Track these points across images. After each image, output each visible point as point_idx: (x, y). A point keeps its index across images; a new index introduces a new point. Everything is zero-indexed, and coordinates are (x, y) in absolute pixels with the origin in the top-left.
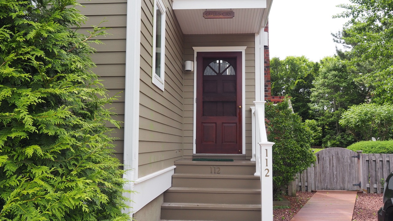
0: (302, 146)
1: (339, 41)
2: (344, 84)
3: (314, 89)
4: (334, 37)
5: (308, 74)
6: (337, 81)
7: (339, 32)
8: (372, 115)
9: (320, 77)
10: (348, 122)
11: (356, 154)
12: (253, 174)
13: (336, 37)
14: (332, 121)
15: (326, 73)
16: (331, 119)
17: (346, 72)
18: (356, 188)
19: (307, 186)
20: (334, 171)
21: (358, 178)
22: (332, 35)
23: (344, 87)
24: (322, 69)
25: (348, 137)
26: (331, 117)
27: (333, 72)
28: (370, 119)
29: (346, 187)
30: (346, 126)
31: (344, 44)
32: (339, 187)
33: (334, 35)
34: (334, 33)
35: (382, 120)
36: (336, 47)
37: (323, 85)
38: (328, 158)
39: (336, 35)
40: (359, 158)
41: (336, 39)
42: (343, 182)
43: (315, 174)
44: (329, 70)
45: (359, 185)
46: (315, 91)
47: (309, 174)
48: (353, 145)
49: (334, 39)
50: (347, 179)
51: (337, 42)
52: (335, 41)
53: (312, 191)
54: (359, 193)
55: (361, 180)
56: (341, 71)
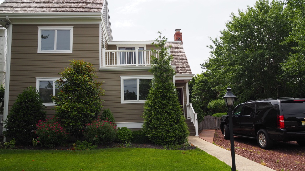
0: (200, 115)
1: (204, 68)
2: (207, 89)
3: (193, 91)
4: (201, 66)
5: (190, 84)
6: (203, 87)
7: (204, 64)
8: (219, 104)
9: (196, 85)
10: (211, 107)
11: (215, 118)
12: (190, 122)
13: (202, 66)
14: (202, 106)
15: (198, 83)
16: (202, 105)
17: (207, 83)
18: (215, 128)
19: (200, 129)
20: (208, 123)
21: (216, 125)
22: (200, 65)
23: (207, 90)
24: (197, 81)
25: (210, 113)
26: (202, 104)
27: (202, 83)
28: (219, 105)
29: (212, 128)
30: (210, 108)
31: (206, 70)
32: (210, 128)
33: (201, 65)
34: (202, 64)
35: (223, 106)
36: (203, 72)
37: (197, 89)
38: (206, 119)
39: (202, 65)
40: (215, 119)
41: (202, 67)
42: (211, 127)
43: (202, 124)
44: (200, 82)
45: (216, 127)
46: (193, 92)
47: (200, 125)
48: (213, 115)
49: (201, 67)
50: (212, 125)
51: (203, 68)
52: (202, 68)
53: (202, 130)
54: (216, 130)
55: (217, 126)
56: (205, 82)
